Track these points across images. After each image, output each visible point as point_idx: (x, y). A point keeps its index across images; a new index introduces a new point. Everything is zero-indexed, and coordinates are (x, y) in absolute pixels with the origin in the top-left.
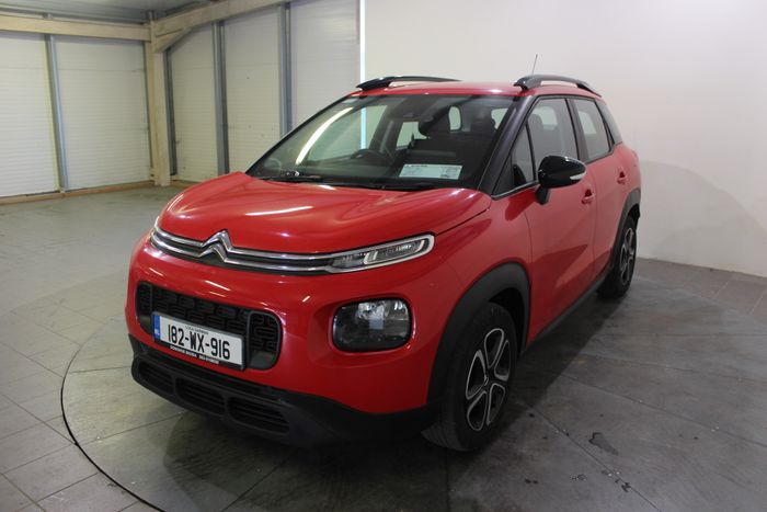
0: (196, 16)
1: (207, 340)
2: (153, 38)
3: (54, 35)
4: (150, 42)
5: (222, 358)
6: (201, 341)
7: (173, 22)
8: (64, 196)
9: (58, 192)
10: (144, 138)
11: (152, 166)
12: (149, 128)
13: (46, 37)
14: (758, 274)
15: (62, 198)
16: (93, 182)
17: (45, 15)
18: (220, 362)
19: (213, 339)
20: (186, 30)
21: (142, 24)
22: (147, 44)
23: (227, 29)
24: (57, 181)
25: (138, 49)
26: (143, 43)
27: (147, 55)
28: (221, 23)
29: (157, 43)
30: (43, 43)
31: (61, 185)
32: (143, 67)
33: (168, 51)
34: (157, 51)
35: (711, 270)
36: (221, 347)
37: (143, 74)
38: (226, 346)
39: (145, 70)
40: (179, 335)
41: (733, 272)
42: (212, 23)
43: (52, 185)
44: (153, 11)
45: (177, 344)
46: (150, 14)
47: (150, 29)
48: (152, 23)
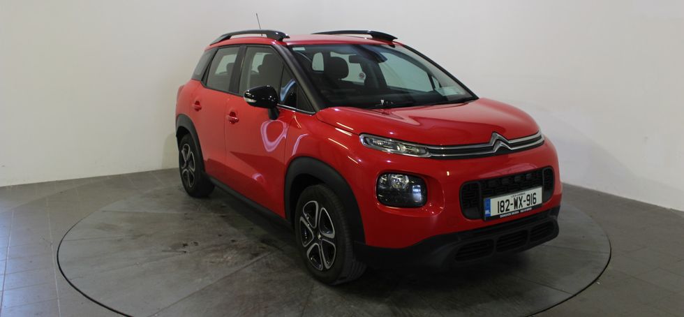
1: (525, 198)
5: (533, 205)
6: (521, 201)
18: (532, 207)
19: (528, 195)
36: (531, 198)
38: (535, 196)
40: (506, 205)
45: (505, 212)
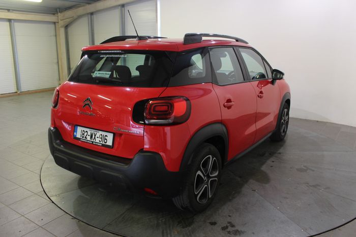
0: (80, 11)
2: (59, 21)
3: (13, 19)
4: (58, 22)
7: (69, 14)
8: (19, 94)
9: (16, 92)
10: (56, 67)
11: (60, 80)
12: (58, 62)
13: (10, 20)
14: (337, 123)
15: (18, 95)
16: (32, 88)
17: (9, 10)
20: (75, 17)
21: (54, 14)
22: (57, 24)
23: (95, 16)
24: (16, 88)
25: (52, 26)
26: (55, 23)
27: (57, 29)
28: (92, 14)
29: (61, 23)
30: (8, 23)
31: (18, 89)
32: (55, 34)
33: (66, 27)
34: (62, 27)
35: (317, 121)
37: (55, 38)
39: (56, 36)
41: (327, 122)
42: (88, 14)
43: (14, 89)
44: (59, 8)
46: (58, 10)
47: (58, 16)
48: (59, 14)
